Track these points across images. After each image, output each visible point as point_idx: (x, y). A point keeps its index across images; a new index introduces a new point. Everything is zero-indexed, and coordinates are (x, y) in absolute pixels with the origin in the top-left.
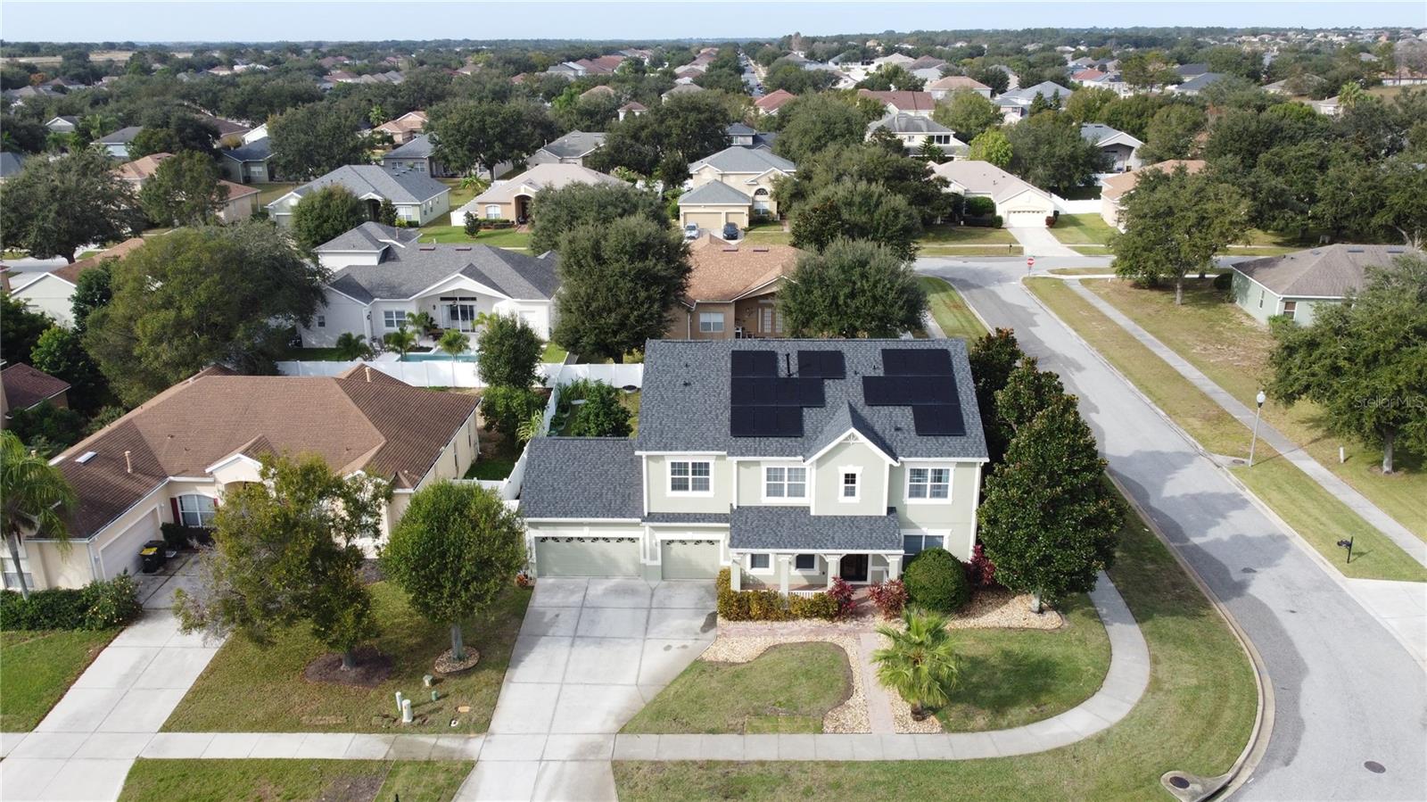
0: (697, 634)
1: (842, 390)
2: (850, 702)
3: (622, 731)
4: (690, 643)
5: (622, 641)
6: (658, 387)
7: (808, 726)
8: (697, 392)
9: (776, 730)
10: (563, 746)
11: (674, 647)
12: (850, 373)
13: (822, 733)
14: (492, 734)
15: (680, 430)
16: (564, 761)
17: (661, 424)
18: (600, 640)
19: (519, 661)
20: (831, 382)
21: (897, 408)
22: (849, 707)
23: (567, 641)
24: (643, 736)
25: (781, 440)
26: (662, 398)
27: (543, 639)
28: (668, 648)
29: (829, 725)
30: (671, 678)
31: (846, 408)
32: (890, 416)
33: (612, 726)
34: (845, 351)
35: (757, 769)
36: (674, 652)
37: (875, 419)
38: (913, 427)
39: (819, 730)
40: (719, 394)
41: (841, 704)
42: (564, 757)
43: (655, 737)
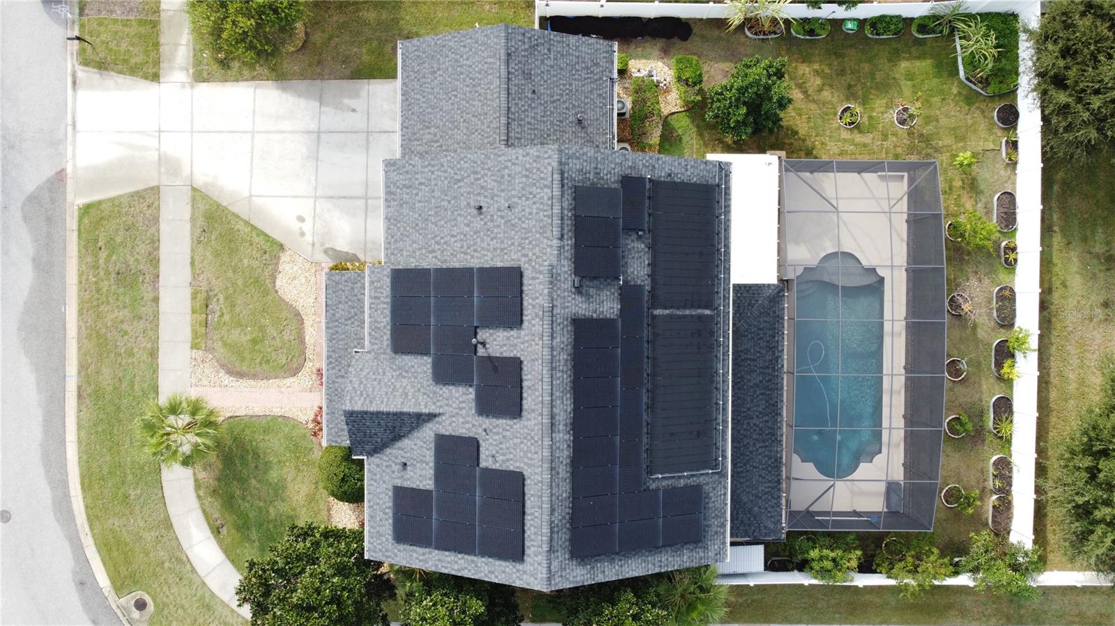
0: (322, 244)
1: (461, 409)
2: (222, 373)
3: (194, 189)
4: (308, 238)
5: (313, 178)
6: (476, 173)
7: (197, 338)
8: (468, 225)
9: (194, 312)
10: (174, 147)
11: (303, 225)
12: (487, 422)
13: (192, 348)
14: (192, 87)
15: (413, 209)
16: (159, 149)
17: (421, 184)
18: (315, 157)
19: (284, 89)
20: (473, 396)
21: (432, 472)
22: (218, 372)
23: (314, 127)
24: (189, 207)
25: (389, 327)
26: (459, 181)
27: (315, 104)
28: (301, 219)
29: (199, 354)
30: (260, 225)
31: (432, 409)
32: (422, 461)
33: (200, 180)
34: (524, 422)
35: (148, 296)
36: (295, 225)
37: (419, 442)
38: (406, 484)
39: (194, 346)
40: (466, 253)
41: (222, 366)
42: (163, 149)
43: (188, 215)
